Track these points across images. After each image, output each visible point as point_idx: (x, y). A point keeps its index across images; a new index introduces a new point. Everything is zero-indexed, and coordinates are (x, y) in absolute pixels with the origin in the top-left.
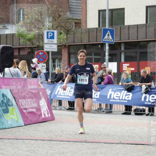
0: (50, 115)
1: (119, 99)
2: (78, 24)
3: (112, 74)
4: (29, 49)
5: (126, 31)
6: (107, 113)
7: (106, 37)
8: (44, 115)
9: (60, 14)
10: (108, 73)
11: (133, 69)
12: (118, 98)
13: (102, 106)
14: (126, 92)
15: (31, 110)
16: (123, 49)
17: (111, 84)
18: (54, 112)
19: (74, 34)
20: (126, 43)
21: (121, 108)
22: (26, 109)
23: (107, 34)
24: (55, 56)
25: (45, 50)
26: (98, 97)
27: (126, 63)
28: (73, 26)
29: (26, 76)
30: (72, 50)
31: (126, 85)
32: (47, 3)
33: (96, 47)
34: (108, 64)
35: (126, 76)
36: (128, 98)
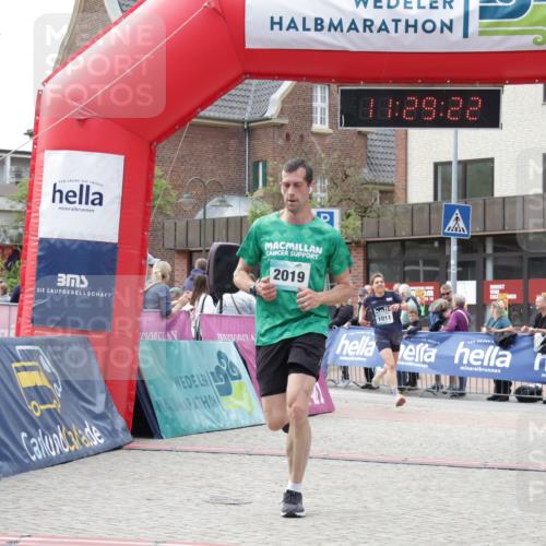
0: (322, 401)
1: (482, 366)
2: (387, 193)
3: (465, 307)
5: (497, 210)
6: (454, 396)
7: (452, 223)
9: (347, 172)
11: (513, 296)
12: (479, 363)
14: (497, 348)
16: (489, 250)
17: (463, 330)
18: (333, 393)
19: (379, 216)
20: (497, 238)
21: (486, 386)
23: (454, 217)
26: (432, 360)
27: (496, 283)
28: (376, 200)
30: (373, 254)
31: (496, 333)
32: (318, 148)
33: (429, 246)
34: (455, 286)
35: (498, 312)
36: (503, 362)
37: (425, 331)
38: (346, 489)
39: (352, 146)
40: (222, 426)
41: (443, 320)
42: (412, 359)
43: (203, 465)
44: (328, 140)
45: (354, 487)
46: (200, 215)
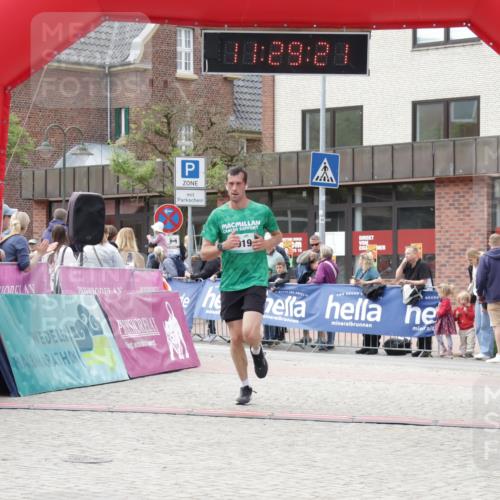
0: (187, 356)
1: (353, 321)
2: (254, 142)
3: (334, 258)
4: (140, 202)
5: (366, 159)
6: (322, 349)
7: (320, 173)
8: (176, 355)
9: (213, 120)
10: (324, 256)
11: (382, 248)
12: (351, 318)
13: (311, 335)
14: (367, 301)
15: (143, 344)
16: (358, 200)
17: (330, 282)
18: (198, 347)
20: (366, 188)
21: (355, 340)
22: (131, 340)
23: (323, 165)
24: (199, 219)
25: (178, 203)
26: (303, 315)
27: (366, 234)
28: (242, 148)
29: (132, 264)
31: (365, 285)
32: (183, 94)
33: (297, 196)
34: (324, 237)
35: (367, 263)
36: (374, 316)
37: (294, 283)
38: (210, 446)
39: (218, 92)
40: (82, 382)
41: (310, 272)
42: (282, 313)
43: (61, 423)
44: (193, 86)
45: (219, 443)
46: (59, 164)
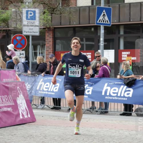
0: (29, 116)
1: (117, 96)
3: (108, 64)
5: (126, 10)
6: (102, 113)
7: (101, 18)
8: (23, 115)
10: (103, 63)
11: (134, 58)
12: (116, 95)
13: (96, 105)
14: (126, 87)
15: (5, 109)
16: (122, 33)
18: (35, 111)
19: (61, 14)
20: (126, 26)
21: (119, 107)
23: (103, 14)
24: (36, 42)
25: (24, 33)
26: (90, 93)
27: (126, 51)
28: (59, 4)
30: (58, 35)
31: (125, 78)
33: (88, 30)
34: (103, 52)
36: (128, 94)
